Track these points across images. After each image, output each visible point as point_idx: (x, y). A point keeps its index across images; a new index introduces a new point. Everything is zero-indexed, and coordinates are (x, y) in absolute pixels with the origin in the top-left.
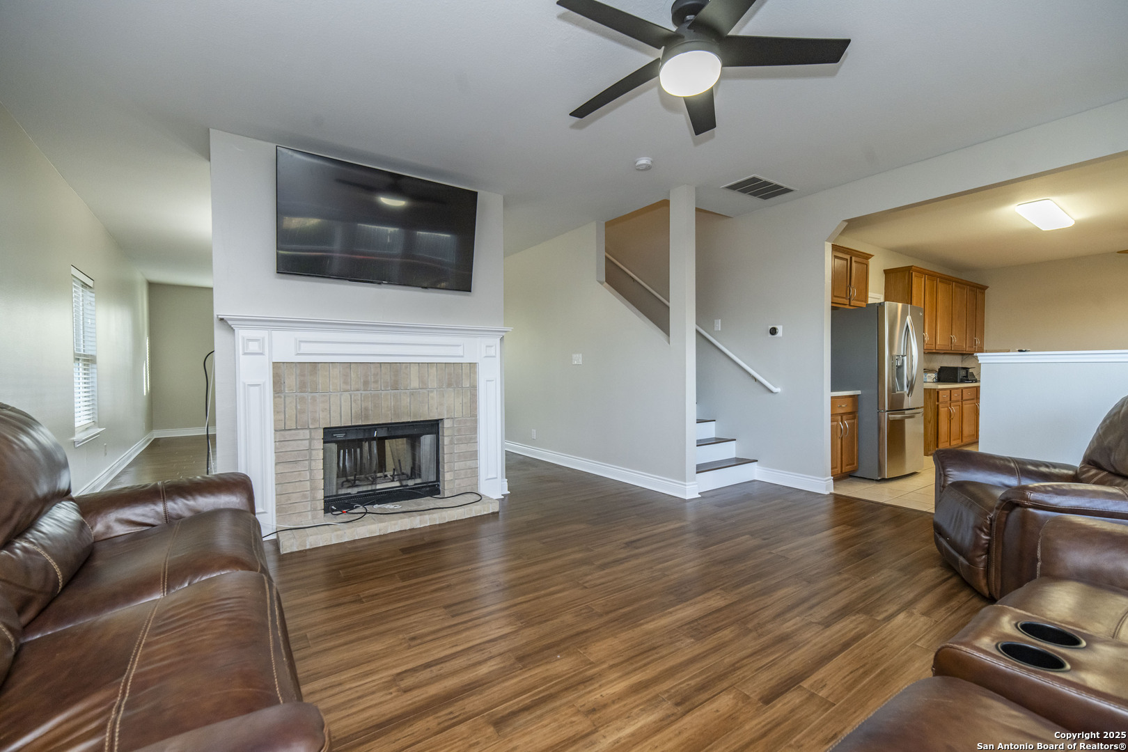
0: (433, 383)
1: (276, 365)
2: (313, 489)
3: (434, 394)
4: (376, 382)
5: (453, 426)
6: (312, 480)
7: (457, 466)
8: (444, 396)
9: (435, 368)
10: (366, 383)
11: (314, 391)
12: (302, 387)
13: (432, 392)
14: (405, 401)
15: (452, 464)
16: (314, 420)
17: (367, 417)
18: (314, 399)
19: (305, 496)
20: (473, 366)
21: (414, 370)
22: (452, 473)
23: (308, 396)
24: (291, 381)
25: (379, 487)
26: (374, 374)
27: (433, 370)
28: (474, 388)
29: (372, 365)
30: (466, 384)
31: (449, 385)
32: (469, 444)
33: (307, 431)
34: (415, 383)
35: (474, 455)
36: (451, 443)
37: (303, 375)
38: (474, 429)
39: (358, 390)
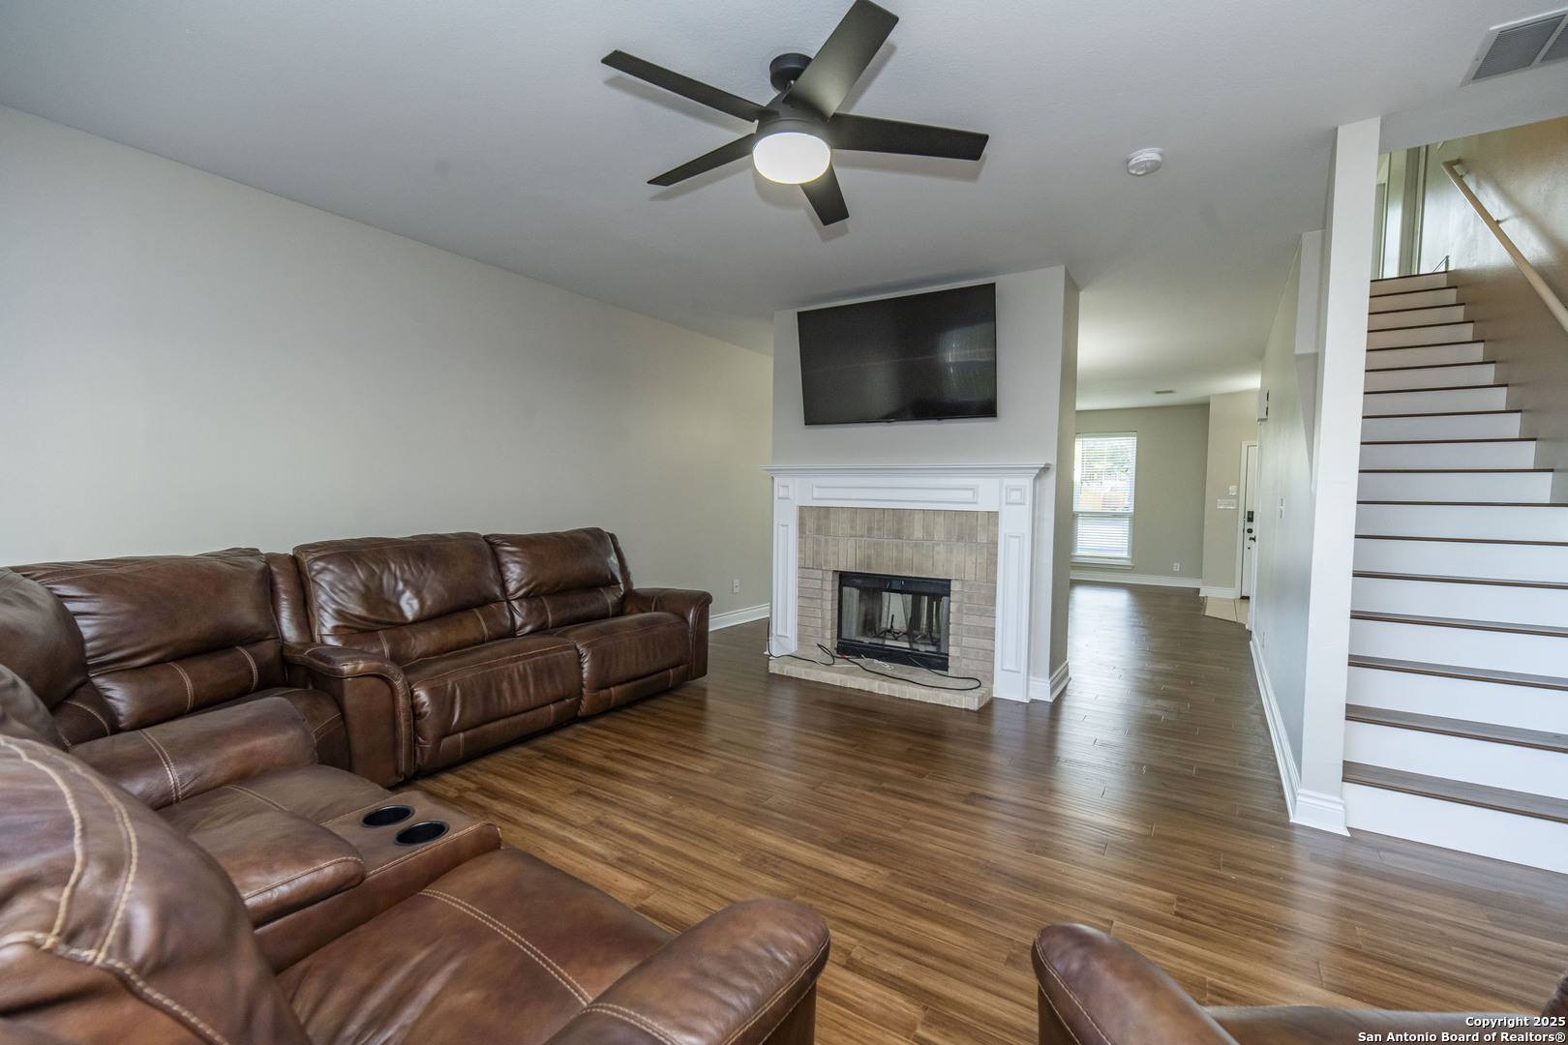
0: (939, 534)
1: (802, 509)
2: (823, 627)
3: (941, 548)
4: (879, 529)
5: (963, 591)
6: (823, 618)
7: (966, 641)
8: (952, 552)
9: (942, 517)
10: (870, 529)
11: (827, 534)
12: (819, 530)
13: (938, 545)
14: (908, 552)
15: (959, 637)
16: (826, 562)
17: (869, 566)
18: (826, 542)
19: (817, 632)
20: (993, 516)
21: (918, 518)
22: (959, 648)
23: (822, 538)
24: (810, 524)
25: (887, 643)
26: (878, 521)
27: (940, 519)
28: (994, 544)
29: (876, 511)
30: (982, 538)
31: (960, 539)
32: (983, 618)
33: (820, 572)
34: (918, 533)
35: (990, 633)
36: (959, 610)
37: (818, 518)
38: (992, 600)
39: (862, 536)
